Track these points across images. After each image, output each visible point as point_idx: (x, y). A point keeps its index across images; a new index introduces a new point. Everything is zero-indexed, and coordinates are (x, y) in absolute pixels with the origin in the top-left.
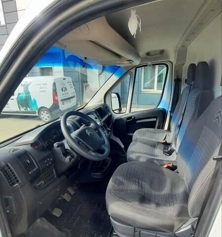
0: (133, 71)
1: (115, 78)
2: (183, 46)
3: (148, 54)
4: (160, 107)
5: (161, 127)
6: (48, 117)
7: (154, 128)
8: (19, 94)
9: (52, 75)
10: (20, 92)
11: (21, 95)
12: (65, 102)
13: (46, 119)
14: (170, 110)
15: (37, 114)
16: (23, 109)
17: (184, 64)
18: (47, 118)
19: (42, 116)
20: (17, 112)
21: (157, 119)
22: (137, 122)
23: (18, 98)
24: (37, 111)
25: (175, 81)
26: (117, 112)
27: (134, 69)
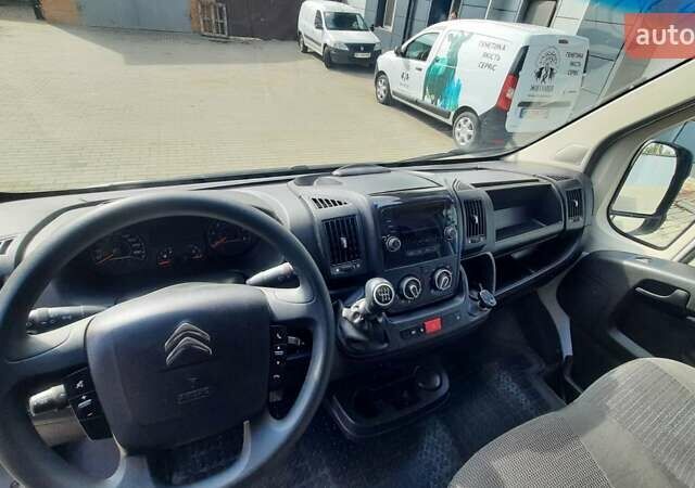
6: (470, 137)
11: (438, 64)
13: (463, 141)
15: (449, 122)
16: (428, 100)
18: (466, 139)
19: (457, 129)
20: (416, 103)
23: (429, 69)
24: (453, 113)
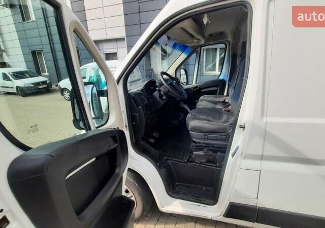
0: (199, 50)
1: (183, 56)
2: (237, 29)
3: (211, 35)
4: (221, 78)
5: (222, 93)
7: (216, 94)
8: (91, 77)
9: (117, 59)
10: (92, 75)
11: (92, 78)
12: (133, 84)
14: (228, 79)
17: (239, 42)
21: (218, 87)
22: (202, 91)
25: (232, 56)
26: (185, 84)
27: (199, 49)
